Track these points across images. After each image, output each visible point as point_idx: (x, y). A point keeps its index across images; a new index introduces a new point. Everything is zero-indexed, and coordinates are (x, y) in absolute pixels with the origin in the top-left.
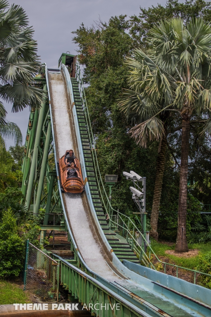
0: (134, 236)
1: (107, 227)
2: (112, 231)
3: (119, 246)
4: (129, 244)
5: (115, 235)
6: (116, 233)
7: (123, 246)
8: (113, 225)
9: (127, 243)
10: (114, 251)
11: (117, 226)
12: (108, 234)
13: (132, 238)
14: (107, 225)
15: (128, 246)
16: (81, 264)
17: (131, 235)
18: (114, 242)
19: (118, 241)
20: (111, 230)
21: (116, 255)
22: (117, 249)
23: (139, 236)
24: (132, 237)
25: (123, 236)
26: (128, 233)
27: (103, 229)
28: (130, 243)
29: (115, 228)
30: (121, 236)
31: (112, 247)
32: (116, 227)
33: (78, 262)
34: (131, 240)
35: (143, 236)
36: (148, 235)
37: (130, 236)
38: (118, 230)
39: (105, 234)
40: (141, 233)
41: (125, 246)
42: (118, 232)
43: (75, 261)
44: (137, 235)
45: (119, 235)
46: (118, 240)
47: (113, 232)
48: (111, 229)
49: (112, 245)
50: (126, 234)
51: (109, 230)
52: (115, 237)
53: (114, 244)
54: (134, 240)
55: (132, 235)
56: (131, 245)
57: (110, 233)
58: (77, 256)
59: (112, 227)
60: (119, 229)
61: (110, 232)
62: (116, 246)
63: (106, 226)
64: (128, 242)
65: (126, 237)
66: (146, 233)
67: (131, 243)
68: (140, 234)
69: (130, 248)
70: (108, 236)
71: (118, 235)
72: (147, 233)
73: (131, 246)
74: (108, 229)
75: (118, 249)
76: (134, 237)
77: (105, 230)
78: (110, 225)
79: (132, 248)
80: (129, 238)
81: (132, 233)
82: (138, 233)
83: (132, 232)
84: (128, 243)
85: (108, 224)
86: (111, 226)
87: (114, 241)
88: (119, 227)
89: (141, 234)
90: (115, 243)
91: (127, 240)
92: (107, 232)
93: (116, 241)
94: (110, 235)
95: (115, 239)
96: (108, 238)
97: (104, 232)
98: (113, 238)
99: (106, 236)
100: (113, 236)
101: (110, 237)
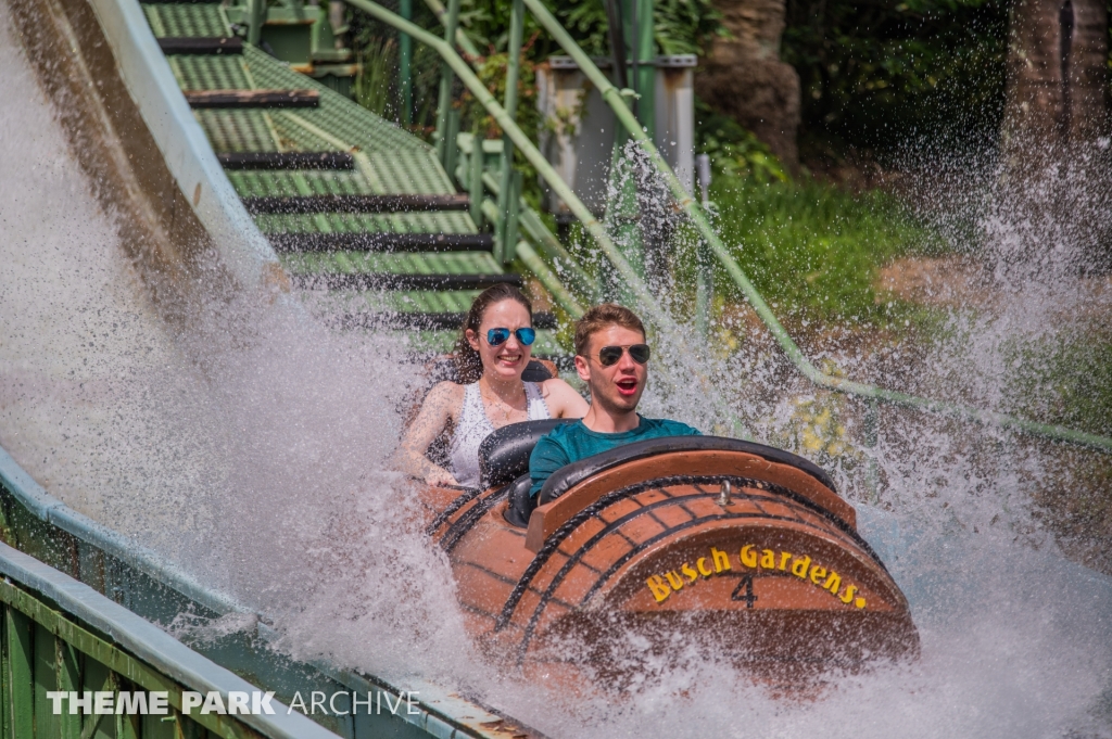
0: (528, 113)
1: (218, 22)
4: (462, 207)
5: (313, 104)
6: (315, 90)
7: (398, 222)
9: (442, 188)
12: (232, 104)
13: (504, 136)
15: (462, 224)
17: (494, 107)
18: (302, 183)
19: (343, 176)
20: (263, 58)
22: (342, 258)
23: (583, 111)
24: (503, 116)
25: (408, 114)
26: (458, 79)
27: (171, 48)
28: (474, 187)
29: (304, 28)
30: (373, 118)
31: (283, 245)
32: (313, 13)
34: (488, 158)
36: (684, 97)
37: (469, 114)
38: (343, 53)
39: (197, 105)
40: (607, 71)
41: (429, 222)
42: (348, 69)
44: (559, 102)
45: (359, 110)
46: (347, 164)
47: (290, 75)
48: (261, 45)
49: (278, 224)
50: (435, 91)
51: (237, 51)
52: (311, 132)
53: (297, 206)
54: (517, 158)
55: (498, 95)
56: (489, 208)
57: (256, 89)
59: (275, 16)
60: (348, 38)
61: (254, 73)
62: (324, 223)
63: (210, 10)
64: (456, 182)
65: (431, 122)
66: (660, 80)
67: (488, 192)
68: (589, 88)
69: (480, 243)
70: (225, 116)
71: (345, 103)
72: (673, 73)
73: (486, 226)
74: (232, 49)
75: (344, 262)
76: (519, 121)
77: (198, 52)
79: (497, 239)
80: (466, 141)
81: (494, 82)
82: (567, 75)
83: (500, 73)
84: (460, 189)
86: (261, 14)
87: (298, 176)
88: (356, 17)
89: (603, 84)
90: (307, 192)
91: (450, 158)
92: (216, 79)
93: (321, 179)
94: (253, 113)
95: (308, 153)
96: (229, 145)
97: (187, 78)
98: (283, 143)
99: (204, 123)
100: (281, 119)
101: (249, 137)
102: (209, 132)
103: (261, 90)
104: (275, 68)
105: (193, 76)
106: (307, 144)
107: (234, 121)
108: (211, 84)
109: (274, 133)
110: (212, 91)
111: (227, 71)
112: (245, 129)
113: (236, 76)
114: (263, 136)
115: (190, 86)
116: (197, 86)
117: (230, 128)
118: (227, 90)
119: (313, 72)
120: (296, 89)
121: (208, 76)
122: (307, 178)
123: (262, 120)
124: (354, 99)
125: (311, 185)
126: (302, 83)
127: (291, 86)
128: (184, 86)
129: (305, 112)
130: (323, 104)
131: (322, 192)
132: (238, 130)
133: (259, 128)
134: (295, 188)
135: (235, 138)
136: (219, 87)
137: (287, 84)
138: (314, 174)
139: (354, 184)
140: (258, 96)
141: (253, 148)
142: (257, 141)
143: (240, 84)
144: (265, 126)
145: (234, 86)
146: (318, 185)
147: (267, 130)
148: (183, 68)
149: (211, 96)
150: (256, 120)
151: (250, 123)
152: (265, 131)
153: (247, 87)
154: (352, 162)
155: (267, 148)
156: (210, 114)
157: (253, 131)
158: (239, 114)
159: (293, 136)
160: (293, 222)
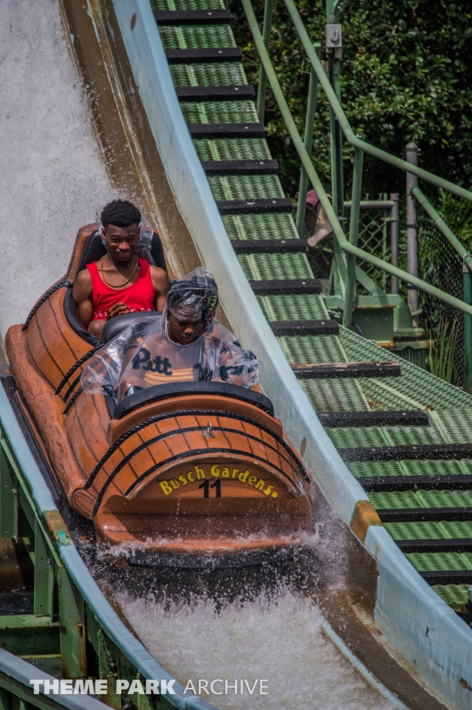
1: (318, 308)
2: (364, 342)
3: (426, 468)
5: (396, 372)
6: (396, 361)
7: (464, 468)
8: (370, 285)
10: (387, 517)
11: (412, 294)
12: (330, 373)
14: (316, 291)
16: (99, 648)
18: (387, 436)
19: (419, 430)
20: (354, 336)
21: (407, 547)
22: (419, 496)
27: (281, 330)
29: (388, 311)
30: (442, 383)
31: (372, 486)
32: (394, 299)
33: (74, 631)
38: (418, 331)
39: (302, 375)
42: (422, 344)
43: (45, 621)
46: (423, 420)
47: (376, 350)
48: (352, 326)
49: (367, 470)
51: (335, 331)
52: (395, 395)
53: (384, 455)
57: (349, 362)
58: (62, 576)
59: (364, 303)
60: (422, 319)
61: (347, 349)
62: (404, 468)
63: (312, 299)
70: (325, 384)
71: (420, 371)
74: (331, 330)
75: (422, 500)
77: (303, 333)
78: (343, 286)
85: (326, 284)
86: (352, 301)
87: (384, 431)
88: (428, 302)
90: (390, 442)
92: (317, 354)
93: (402, 433)
94: (346, 380)
95: (392, 412)
96: (329, 408)
97: (294, 354)
98: (370, 404)
99: (308, 390)
100: (370, 385)
101: (344, 400)
102: (312, 397)
103: (353, 362)
104: (364, 344)
105: (299, 352)
106: (390, 405)
107: (332, 387)
108: (314, 358)
109: (363, 396)
110: (315, 363)
111: (326, 347)
112: (341, 393)
113: (333, 351)
114: (355, 400)
115: (296, 360)
116: (302, 360)
117: (329, 392)
118: (326, 362)
119: (395, 347)
120: (381, 361)
121: (311, 352)
122: (390, 432)
123: (355, 386)
124: (428, 368)
125: (393, 437)
126: (386, 356)
127: (377, 359)
128: (292, 361)
129: (388, 379)
130: (403, 372)
131: (403, 443)
132: (335, 395)
133: (352, 392)
134: (382, 441)
135: (333, 401)
136: (320, 360)
137: (374, 357)
138: (396, 429)
139: (429, 438)
140: (351, 367)
141: (347, 408)
142: (351, 403)
143: (336, 358)
144: (357, 390)
145: (332, 360)
146: (400, 437)
147: (359, 394)
148: (291, 347)
149: (314, 368)
150: (349, 386)
151: (344, 388)
152: (357, 395)
153: (343, 360)
154: (427, 419)
155: (359, 408)
156: (312, 381)
157: (347, 395)
158: (335, 381)
159: (379, 398)
160: (380, 470)
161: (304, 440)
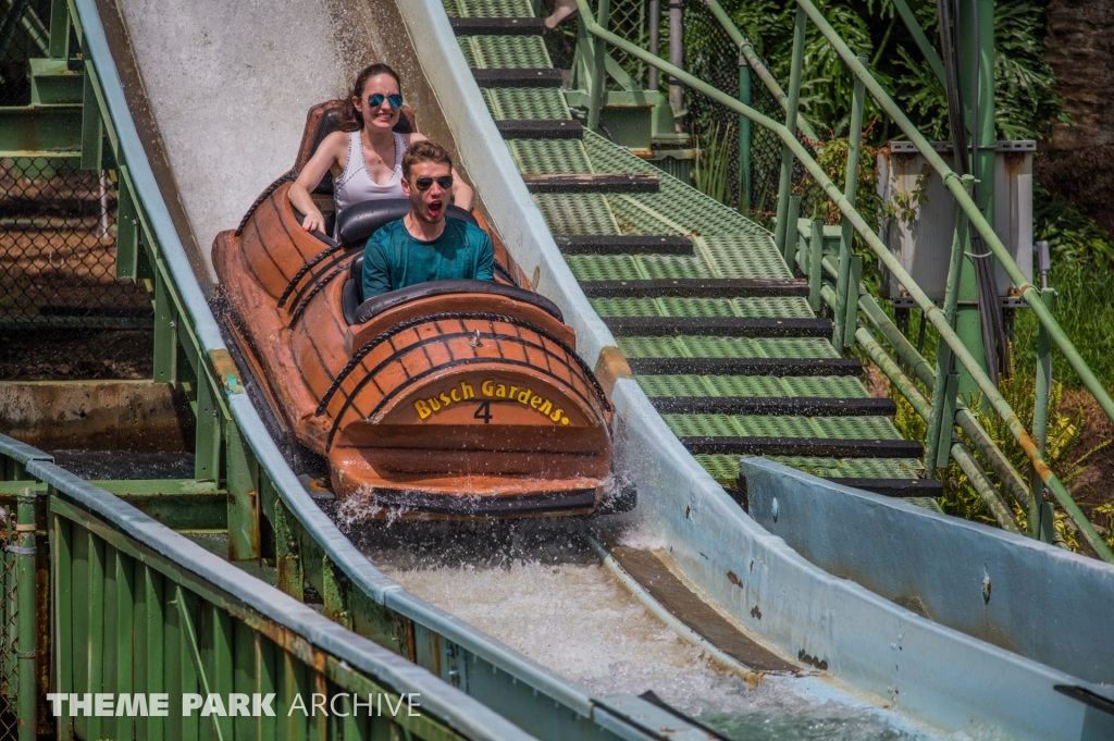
0: (867, 199)
1: (558, 104)
2: (615, 148)
3: (692, 307)
4: (804, 292)
5: (653, 187)
6: (654, 174)
7: (737, 307)
8: (623, 78)
9: (779, 272)
10: (642, 367)
11: (675, 91)
12: (573, 187)
13: (843, 220)
14: (555, 83)
15: (800, 309)
16: (277, 524)
17: (833, 191)
18: (641, 267)
19: (682, 260)
20: (602, 141)
21: (665, 406)
22: (679, 342)
23: (922, 196)
24: (844, 202)
25: (746, 198)
26: (798, 163)
27: (510, 131)
28: (813, 272)
29: (643, 111)
30: (712, 203)
31: (622, 328)
32: (653, 97)
33: (245, 501)
34: (827, 242)
35: (959, 187)
36: (1024, 181)
37: (809, 199)
38: (682, 137)
39: (536, 188)
40: (947, 155)
41: (767, 307)
42: (687, 153)
43: (209, 488)
44: (900, 187)
45: (697, 195)
46: (685, 248)
47: (629, 159)
48: (600, 129)
49: (616, 307)
50: (775, 175)
51: (578, 135)
52: (652, 216)
53: (636, 290)
54: (857, 243)
55: (838, 180)
56: (828, 293)
57: (594, 173)
58: (231, 432)
59: (615, 99)
60: (687, 122)
61: (592, 157)
62: (662, 307)
63: (549, 93)
64: (795, 267)
65: (770, 206)
66: (1001, 164)
67: (827, 277)
68: (929, 172)
69: (819, 328)
70: (564, 199)
71: (683, 187)
72: (1013, 158)
73: (826, 311)
74: (571, 132)
75: (682, 347)
76: (858, 206)
77: (537, 135)
78: (589, 79)
79: (836, 324)
80: (805, 226)
81: (834, 167)
82: (907, 160)
83: (841, 158)
84: (799, 274)
85: (567, 75)
86: (600, 98)
87: (637, 260)
88: (696, 103)
89: (944, 170)
90: (645, 275)
91: (788, 243)
92: (556, 163)
93: (660, 263)
94: (591, 196)
95: (647, 237)
96: (568, 228)
97: (526, 162)
98: (621, 226)
99: (543, 207)
100: (620, 203)
101: (588, 220)
102: (547, 215)
103: (600, 174)
104: (615, 152)
105: (533, 159)
106: (646, 227)
107: (573, 204)
108: (550, 168)
109: (612, 216)
110: (552, 174)
111: (566, 154)
112: (584, 212)
113: (575, 159)
114: (601, 220)
115: (529, 170)
116: (537, 169)
117: (569, 211)
118: (566, 173)
119: (653, 156)
120: (635, 173)
121: (547, 159)
122: (644, 261)
123: (602, 204)
124: (693, 183)
125: (649, 268)
126: (642, 167)
127: (630, 170)
128: (523, 170)
129: (644, 196)
130: (662, 188)
131: (661, 276)
132: (577, 214)
133: (598, 211)
134: (634, 272)
135: (573, 221)
136: (559, 170)
137: (626, 168)
138: (652, 258)
139: (693, 269)
140: (597, 179)
141: (592, 231)
142: (596, 225)
143: (579, 168)
144: (604, 210)
145: (573, 170)
146: (657, 268)
147: (606, 213)
148: (522, 152)
149: (550, 178)
150: (595, 203)
151: (589, 206)
152: (603, 215)
153: (587, 171)
154: (691, 247)
155: (606, 231)
156: (548, 197)
157: (593, 215)
158: (577, 197)
159: (632, 219)
160: (631, 308)
161: (538, 269)
